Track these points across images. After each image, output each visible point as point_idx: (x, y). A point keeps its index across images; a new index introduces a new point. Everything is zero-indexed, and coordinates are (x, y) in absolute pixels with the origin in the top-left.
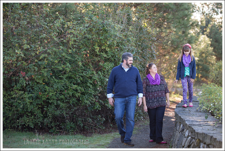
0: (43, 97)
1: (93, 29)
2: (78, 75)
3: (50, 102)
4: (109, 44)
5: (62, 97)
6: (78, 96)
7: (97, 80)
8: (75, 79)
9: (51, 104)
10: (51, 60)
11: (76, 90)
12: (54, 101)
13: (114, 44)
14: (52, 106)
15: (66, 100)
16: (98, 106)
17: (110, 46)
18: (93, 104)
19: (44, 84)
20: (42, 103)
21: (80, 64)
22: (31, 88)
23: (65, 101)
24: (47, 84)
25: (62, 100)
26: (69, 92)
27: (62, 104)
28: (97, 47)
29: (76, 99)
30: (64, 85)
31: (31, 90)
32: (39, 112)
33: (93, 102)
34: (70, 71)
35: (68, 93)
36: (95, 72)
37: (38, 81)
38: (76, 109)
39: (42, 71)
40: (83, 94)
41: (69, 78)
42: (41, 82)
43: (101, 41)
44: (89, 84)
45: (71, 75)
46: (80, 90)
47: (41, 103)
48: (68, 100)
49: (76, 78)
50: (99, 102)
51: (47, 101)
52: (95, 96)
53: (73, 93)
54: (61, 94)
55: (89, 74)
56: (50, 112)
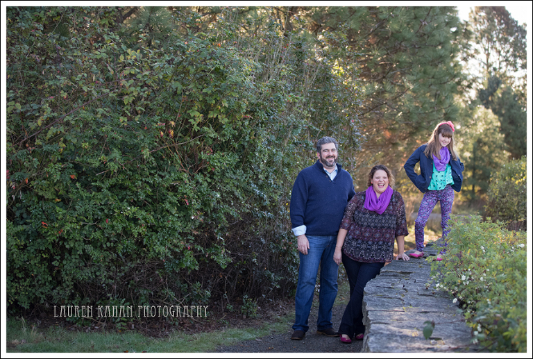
0: (49, 233)
1: (190, 67)
2: (140, 183)
3: (67, 246)
4: (227, 105)
5: (98, 235)
6: (140, 234)
7: (191, 195)
8: (133, 192)
9: (70, 251)
10: (75, 141)
11: (135, 220)
12: (77, 246)
13: (240, 107)
14: (73, 257)
15: (108, 244)
16: (189, 261)
17: (229, 113)
18: (178, 256)
19: (59, 200)
20: (50, 247)
21: (146, 153)
22: (24, 210)
23: (104, 246)
24: (65, 202)
25: (99, 244)
26: (114, 223)
27: (96, 254)
28: (197, 114)
29: (133, 242)
30: (103, 207)
31: (25, 216)
32: (43, 269)
33: (177, 250)
34: (120, 171)
35: (113, 227)
36: (185, 176)
37: (40, 194)
38: (133, 266)
39: (50, 169)
40: (152, 228)
41: (120, 188)
42: (48, 195)
43: (207, 98)
44: (167, 206)
45: (122, 180)
46: (145, 219)
47: (47, 249)
48: (112, 244)
49: (135, 189)
50: (194, 250)
51: (61, 243)
52: (183, 234)
53: (125, 225)
54: (95, 227)
55: (170, 179)
56: (68, 272)
